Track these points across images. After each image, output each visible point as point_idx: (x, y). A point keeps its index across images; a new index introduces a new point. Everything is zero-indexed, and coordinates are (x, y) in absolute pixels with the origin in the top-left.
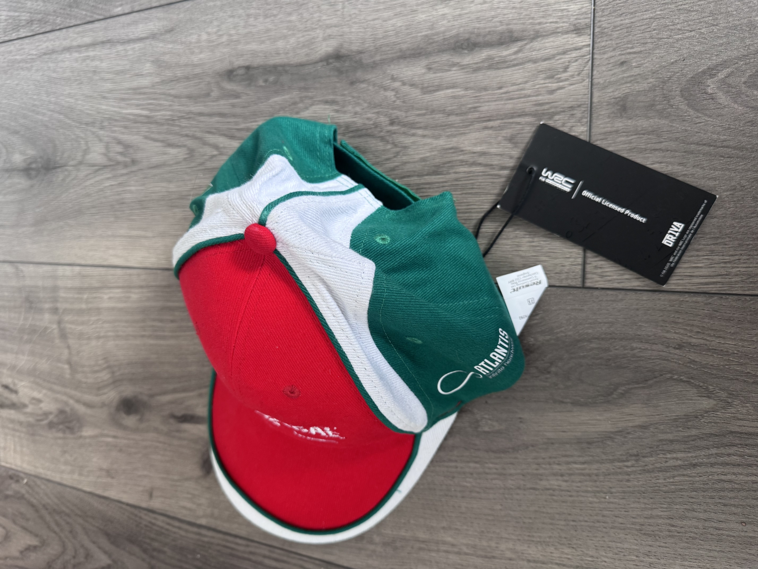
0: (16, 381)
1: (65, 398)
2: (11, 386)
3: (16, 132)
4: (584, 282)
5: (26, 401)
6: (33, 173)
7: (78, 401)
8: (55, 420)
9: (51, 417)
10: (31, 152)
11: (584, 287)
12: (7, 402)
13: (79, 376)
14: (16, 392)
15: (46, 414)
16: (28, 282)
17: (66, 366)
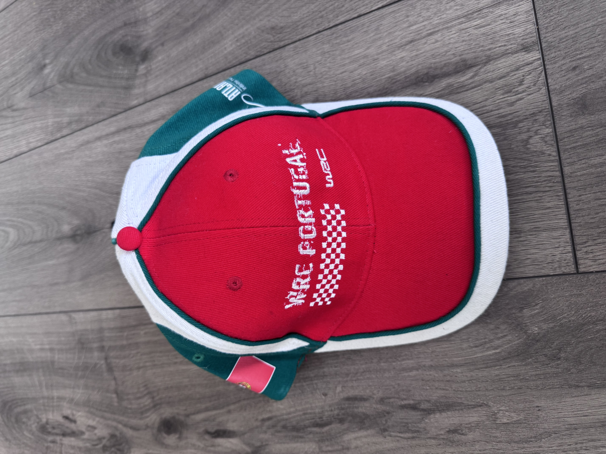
0: (74, 412)
1: (114, 424)
2: (71, 417)
3: (64, 208)
4: (577, 268)
5: (83, 429)
6: (78, 238)
7: (125, 425)
8: (108, 444)
9: (104, 442)
10: (76, 222)
11: (578, 273)
12: (68, 431)
13: (125, 403)
14: (75, 422)
15: (100, 439)
16: (80, 327)
17: (114, 396)
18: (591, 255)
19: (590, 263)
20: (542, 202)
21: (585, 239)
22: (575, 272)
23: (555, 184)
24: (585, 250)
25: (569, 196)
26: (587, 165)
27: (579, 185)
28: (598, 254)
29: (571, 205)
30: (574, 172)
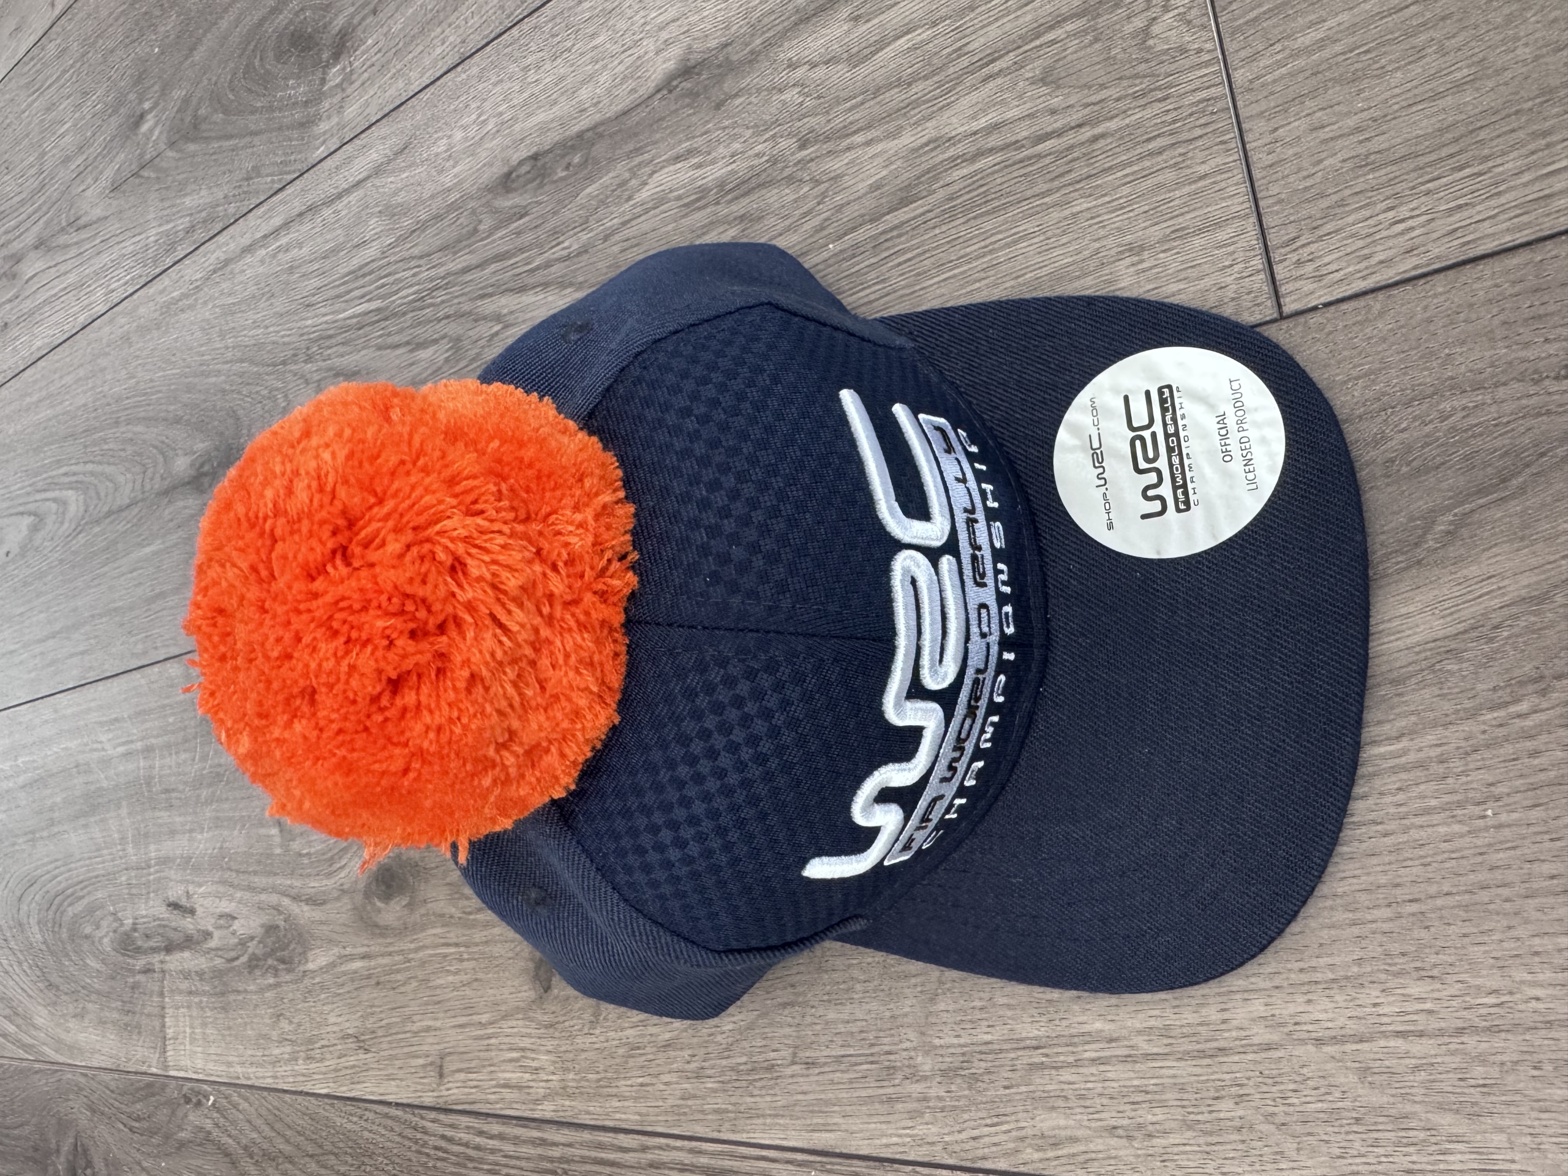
18: (1309, 268)
19: (1308, 286)
20: (1188, 167)
21: (1292, 231)
22: (1276, 315)
23: (1215, 117)
24: (1294, 257)
25: (1248, 138)
26: (1287, 52)
27: (1272, 104)
28: (1327, 260)
29: (1254, 157)
30: (1258, 78)
